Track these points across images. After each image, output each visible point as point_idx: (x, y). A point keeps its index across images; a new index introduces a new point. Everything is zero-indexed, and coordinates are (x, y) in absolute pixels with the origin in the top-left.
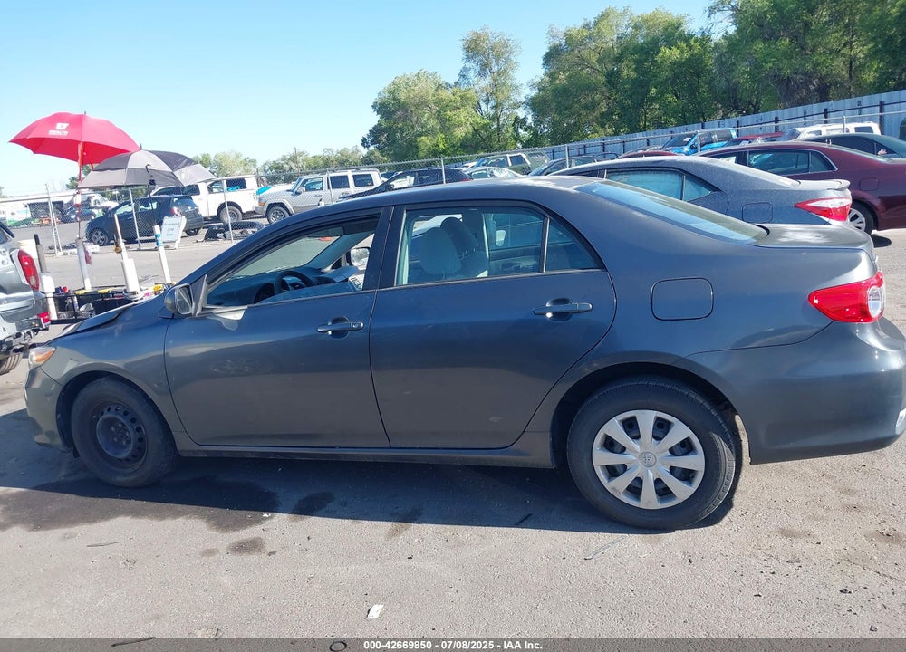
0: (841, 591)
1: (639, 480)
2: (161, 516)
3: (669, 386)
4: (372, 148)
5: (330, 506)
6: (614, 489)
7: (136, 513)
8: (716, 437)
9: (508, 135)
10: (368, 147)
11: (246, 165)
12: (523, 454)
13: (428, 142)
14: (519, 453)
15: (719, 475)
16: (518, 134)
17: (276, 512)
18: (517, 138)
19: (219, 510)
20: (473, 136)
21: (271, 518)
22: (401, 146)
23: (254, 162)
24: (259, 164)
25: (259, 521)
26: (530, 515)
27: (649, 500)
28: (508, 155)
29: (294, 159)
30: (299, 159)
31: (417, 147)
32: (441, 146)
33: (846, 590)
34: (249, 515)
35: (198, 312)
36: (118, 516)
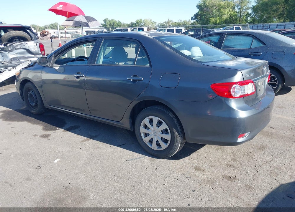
0: (193, 191)
1: (152, 139)
2: (34, 123)
3: (163, 110)
4: (194, 20)
5: (76, 130)
6: (145, 140)
7: (29, 121)
8: (174, 130)
9: (244, 19)
10: (193, 20)
11: (153, 23)
12: (123, 125)
13: (213, 20)
14: (122, 124)
15: (174, 143)
16: (247, 19)
17: (62, 128)
18: (246, 21)
19: (49, 124)
20: (229, 18)
21: (59, 130)
22: (204, 20)
23: (156, 23)
24: (157, 24)
25: (55, 130)
26: (126, 144)
27: (154, 147)
28: (234, 26)
29: (168, 23)
30: (170, 23)
31: (209, 21)
32: (218, 21)
33: (194, 191)
34: (54, 127)
35: (50, 66)
36: (25, 121)
